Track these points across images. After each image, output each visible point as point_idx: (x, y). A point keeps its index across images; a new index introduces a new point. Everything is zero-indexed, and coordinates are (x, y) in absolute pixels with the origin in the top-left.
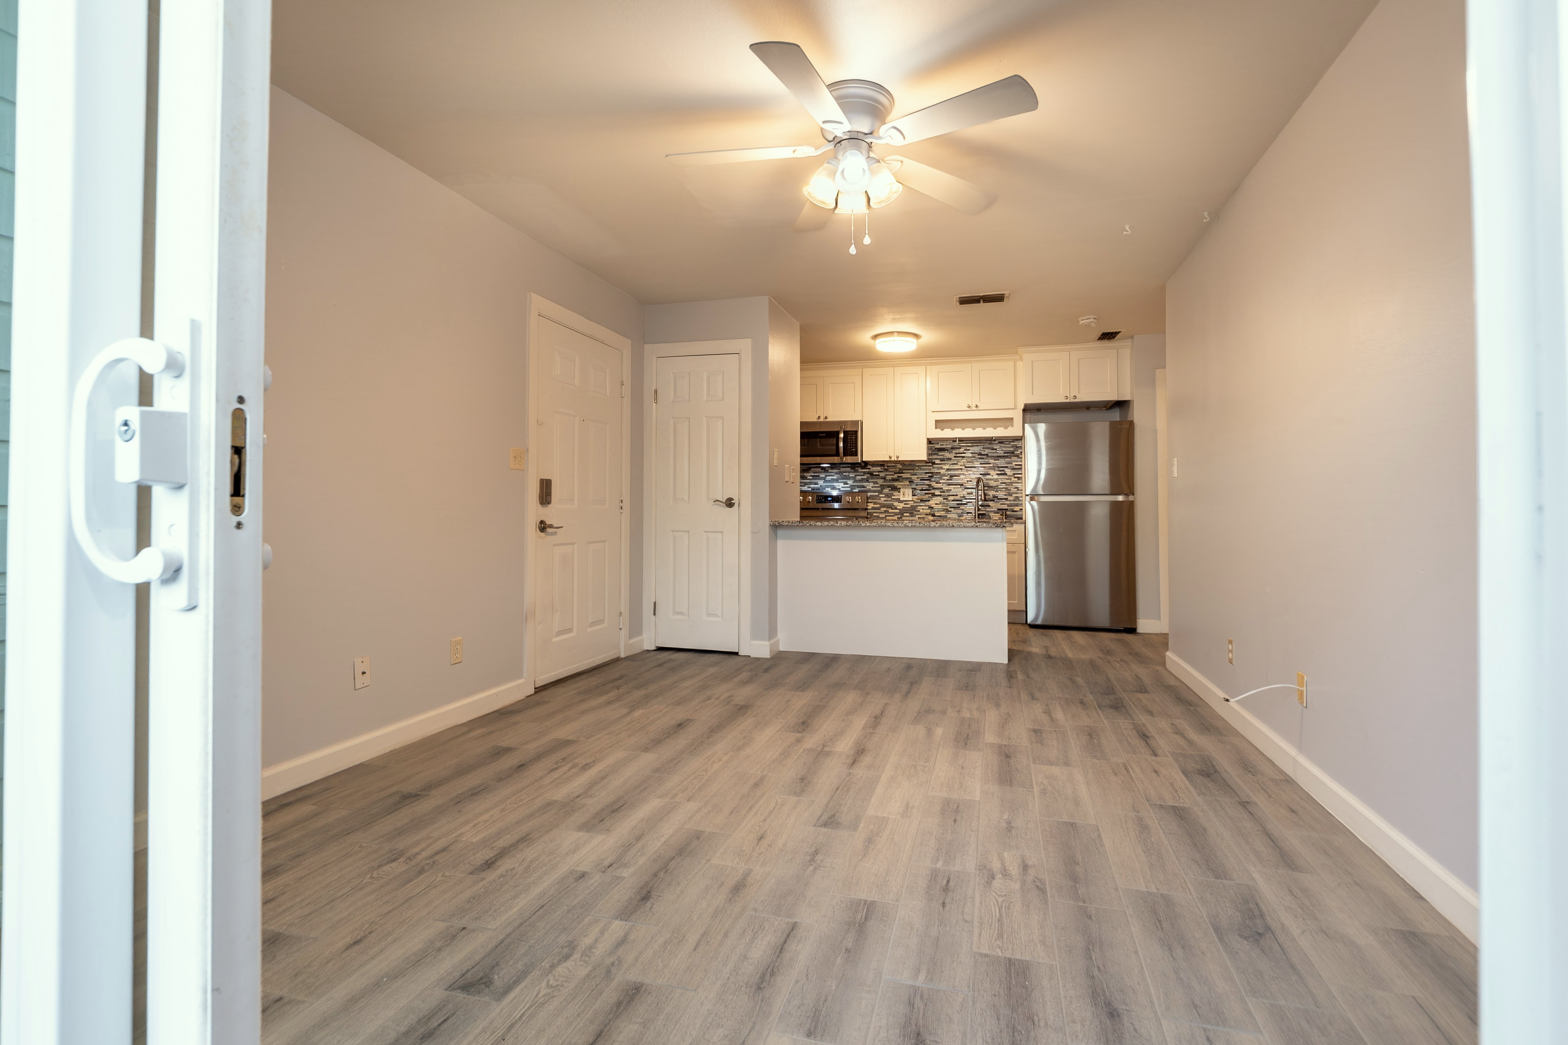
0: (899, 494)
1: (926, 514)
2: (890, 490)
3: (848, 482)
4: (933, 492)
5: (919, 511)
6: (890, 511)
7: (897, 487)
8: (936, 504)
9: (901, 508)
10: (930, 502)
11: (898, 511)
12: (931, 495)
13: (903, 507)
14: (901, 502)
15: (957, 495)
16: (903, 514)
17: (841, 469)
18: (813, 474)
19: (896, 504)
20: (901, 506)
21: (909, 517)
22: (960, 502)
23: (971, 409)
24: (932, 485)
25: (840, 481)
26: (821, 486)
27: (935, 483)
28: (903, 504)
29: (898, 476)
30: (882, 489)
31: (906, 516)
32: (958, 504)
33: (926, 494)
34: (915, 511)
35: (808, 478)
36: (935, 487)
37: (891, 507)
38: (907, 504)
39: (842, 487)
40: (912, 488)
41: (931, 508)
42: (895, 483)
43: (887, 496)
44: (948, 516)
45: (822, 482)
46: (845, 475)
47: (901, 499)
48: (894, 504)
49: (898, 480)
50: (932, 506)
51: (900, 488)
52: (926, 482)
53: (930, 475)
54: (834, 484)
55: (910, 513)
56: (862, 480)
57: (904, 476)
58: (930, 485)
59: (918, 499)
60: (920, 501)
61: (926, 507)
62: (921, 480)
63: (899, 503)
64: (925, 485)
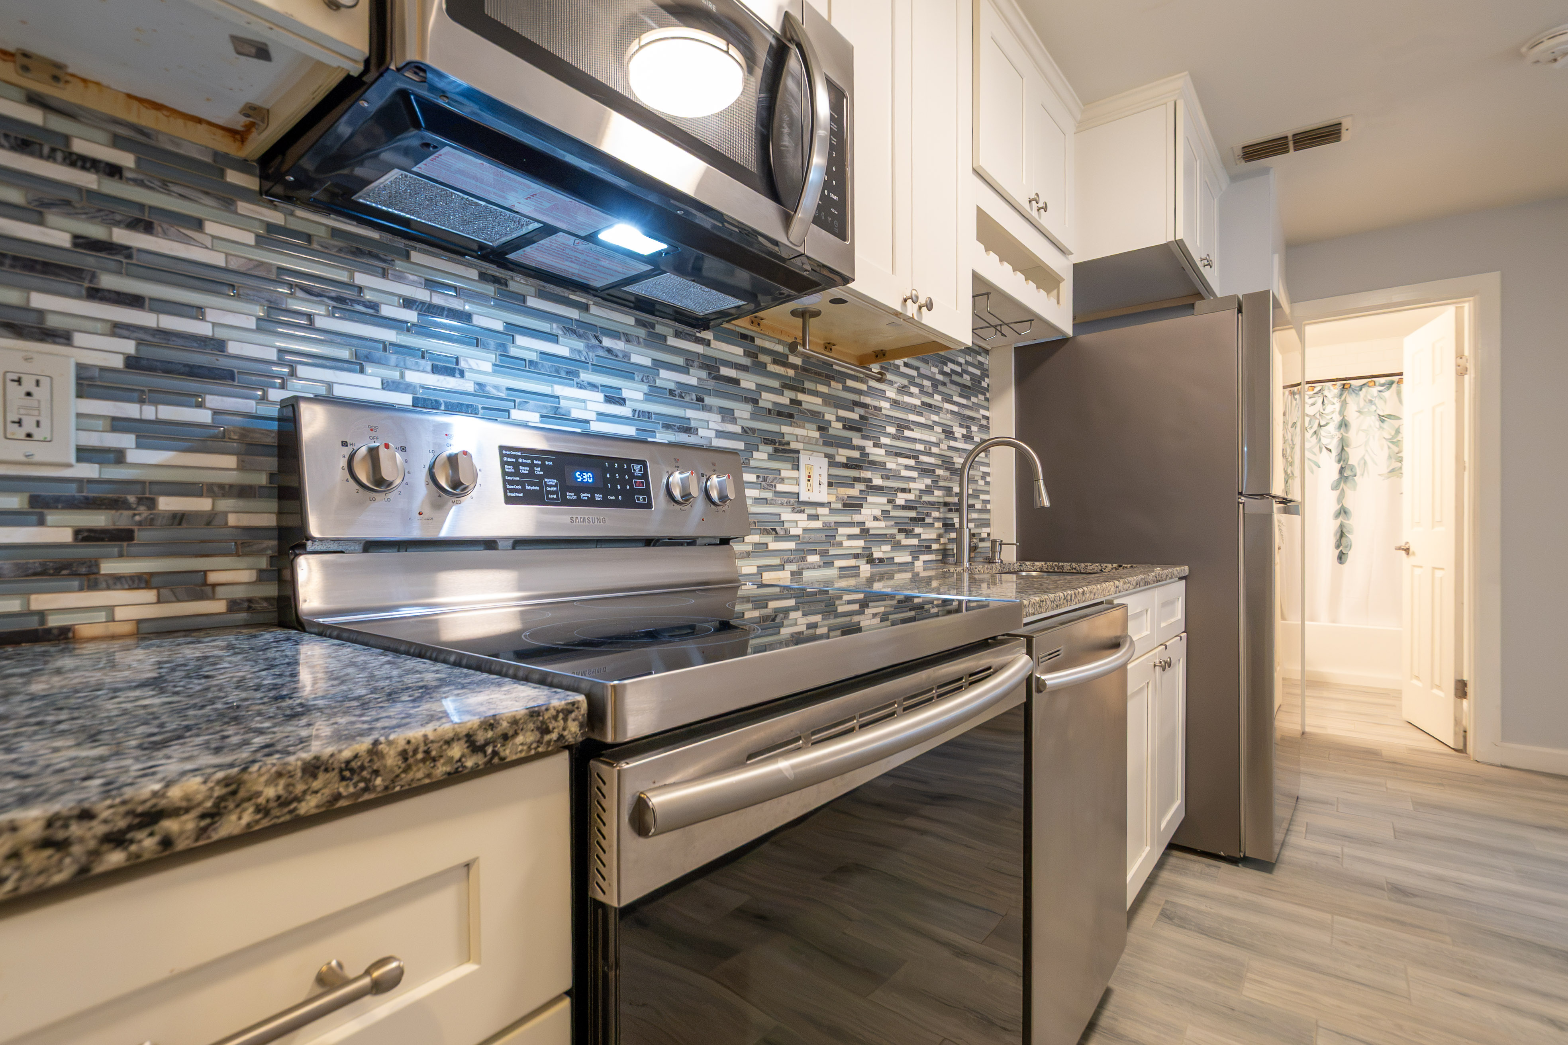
0: (794, 474)
1: (856, 556)
2: (771, 457)
3: (626, 394)
5: (840, 544)
6: (773, 546)
7: (788, 443)
8: (876, 519)
9: (800, 532)
11: (792, 545)
12: (864, 486)
13: (804, 530)
14: (802, 507)
15: (910, 491)
16: (804, 559)
17: (594, 309)
18: (422, 295)
19: (787, 515)
20: (801, 524)
21: (820, 567)
22: (913, 514)
24: (867, 450)
25: (586, 376)
26: (480, 385)
27: (871, 443)
28: (804, 516)
29: (792, 401)
30: (751, 448)
31: (812, 567)
32: (912, 519)
33: (854, 479)
34: (833, 545)
35: (387, 311)
36: (871, 458)
37: (774, 528)
38: (816, 517)
39: (602, 416)
40: (826, 456)
41: (864, 531)
42: (785, 429)
43: (766, 480)
44: (897, 560)
45: (487, 367)
46: (609, 350)
47: (802, 499)
49: (791, 416)
50: (866, 525)
54: (559, 390)
55: (824, 553)
56: (676, 394)
57: (810, 401)
59: (838, 499)
60: (845, 505)
61: (856, 531)
62: (844, 427)
63: (794, 511)
64: (853, 448)
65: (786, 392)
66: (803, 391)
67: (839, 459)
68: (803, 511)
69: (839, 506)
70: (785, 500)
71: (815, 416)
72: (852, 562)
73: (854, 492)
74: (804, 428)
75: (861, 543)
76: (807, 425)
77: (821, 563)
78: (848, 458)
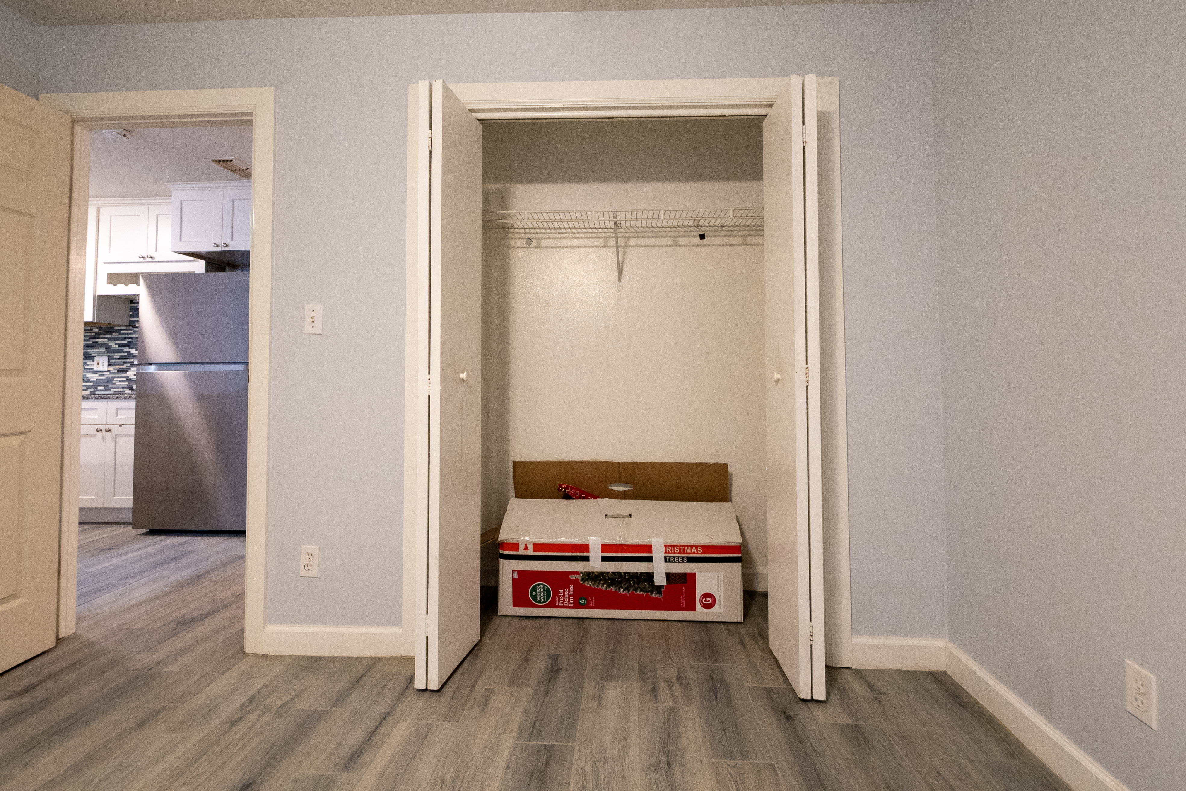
0: (93, 363)
4: (132, 360)
5: (115, 384)
7: (91, 354)
8: (135, 376)
9: (95, 380)
10: (128, 373)
11: (91, 384)
12: (129, 365)
13: (97, 379)
14: (96, 372)
16: (96, 388)
20: (95, 377)
21: (103, 390)
23: (146, 261)
24: (131, 352)
27: (134, 350)
28: (97, 375)
29: (93, 342)
31: (100, 390)
33: (124, 363)
34: (111, 384)
36: (134, 355)
38: (103, 375)
40: (109, 357)
41: (128, 380)
42: (89, 351)
47: (95, 370)
48: (87, 376)
49: (93, 346)
50: (130, 377)
51: (95, 356)
52: (126, 349)
53: (130, 340)
55: (105, 387)
57: (100, 341)
58: (128, 353)
59: (114, 369)
60: (118, 371)
61: (125, 379)
62: (119, 346)
63: (93, 374)
64: (124, 352)
65: (91, 340)
66: (99, 338)
67: (115, 357)
68: (97, 374)
69: (116, 371)
70: (88, 371)
71: (103, 345)
72: (122, 390)
73: (124, 366)
74: (99, 349)
75: (127, 383)
76: (100, 348)
77: (105, 389)
78: (120, 356)
